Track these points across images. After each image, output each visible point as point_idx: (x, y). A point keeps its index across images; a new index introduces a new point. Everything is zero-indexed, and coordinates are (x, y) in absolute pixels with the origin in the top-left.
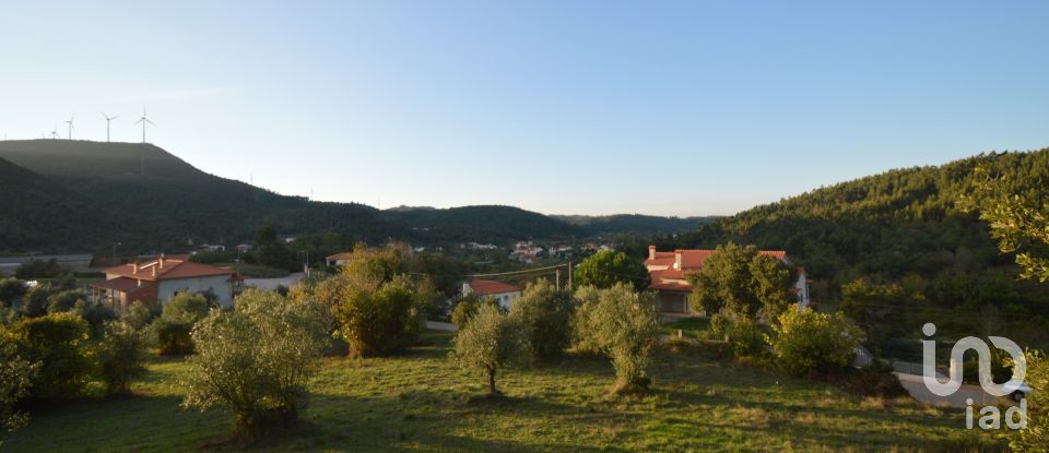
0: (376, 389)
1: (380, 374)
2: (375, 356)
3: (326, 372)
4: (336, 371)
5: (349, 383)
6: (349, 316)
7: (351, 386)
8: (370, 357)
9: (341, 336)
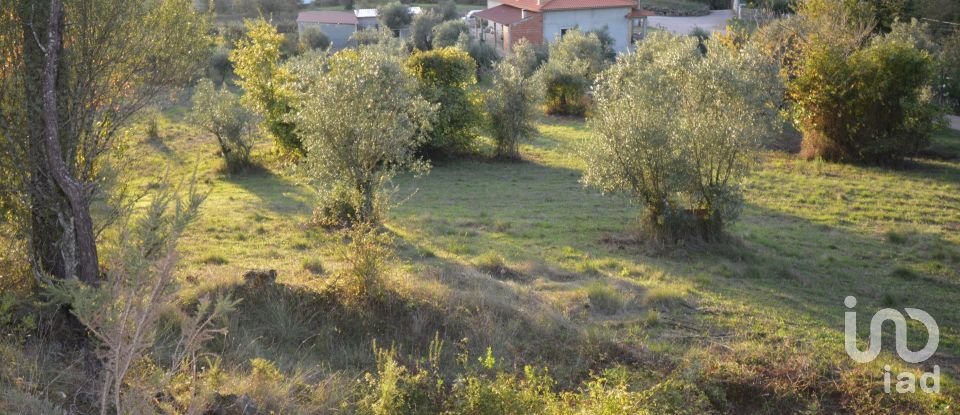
0: (846, 215)
1: (852, 193)
2: (845, 162)
3: (762, 173)
4: (779, 175)
5: (800, 197)
6: (806, 89)
7: (803, 202)
8: (835, 162)
9: (790, 120)
